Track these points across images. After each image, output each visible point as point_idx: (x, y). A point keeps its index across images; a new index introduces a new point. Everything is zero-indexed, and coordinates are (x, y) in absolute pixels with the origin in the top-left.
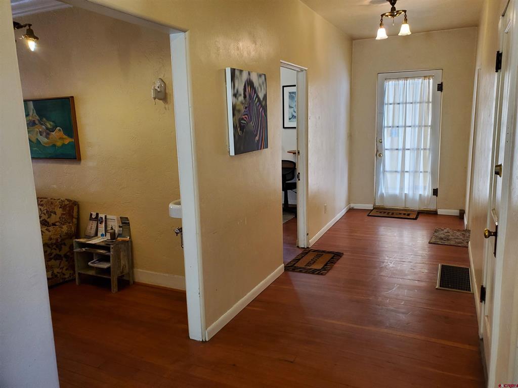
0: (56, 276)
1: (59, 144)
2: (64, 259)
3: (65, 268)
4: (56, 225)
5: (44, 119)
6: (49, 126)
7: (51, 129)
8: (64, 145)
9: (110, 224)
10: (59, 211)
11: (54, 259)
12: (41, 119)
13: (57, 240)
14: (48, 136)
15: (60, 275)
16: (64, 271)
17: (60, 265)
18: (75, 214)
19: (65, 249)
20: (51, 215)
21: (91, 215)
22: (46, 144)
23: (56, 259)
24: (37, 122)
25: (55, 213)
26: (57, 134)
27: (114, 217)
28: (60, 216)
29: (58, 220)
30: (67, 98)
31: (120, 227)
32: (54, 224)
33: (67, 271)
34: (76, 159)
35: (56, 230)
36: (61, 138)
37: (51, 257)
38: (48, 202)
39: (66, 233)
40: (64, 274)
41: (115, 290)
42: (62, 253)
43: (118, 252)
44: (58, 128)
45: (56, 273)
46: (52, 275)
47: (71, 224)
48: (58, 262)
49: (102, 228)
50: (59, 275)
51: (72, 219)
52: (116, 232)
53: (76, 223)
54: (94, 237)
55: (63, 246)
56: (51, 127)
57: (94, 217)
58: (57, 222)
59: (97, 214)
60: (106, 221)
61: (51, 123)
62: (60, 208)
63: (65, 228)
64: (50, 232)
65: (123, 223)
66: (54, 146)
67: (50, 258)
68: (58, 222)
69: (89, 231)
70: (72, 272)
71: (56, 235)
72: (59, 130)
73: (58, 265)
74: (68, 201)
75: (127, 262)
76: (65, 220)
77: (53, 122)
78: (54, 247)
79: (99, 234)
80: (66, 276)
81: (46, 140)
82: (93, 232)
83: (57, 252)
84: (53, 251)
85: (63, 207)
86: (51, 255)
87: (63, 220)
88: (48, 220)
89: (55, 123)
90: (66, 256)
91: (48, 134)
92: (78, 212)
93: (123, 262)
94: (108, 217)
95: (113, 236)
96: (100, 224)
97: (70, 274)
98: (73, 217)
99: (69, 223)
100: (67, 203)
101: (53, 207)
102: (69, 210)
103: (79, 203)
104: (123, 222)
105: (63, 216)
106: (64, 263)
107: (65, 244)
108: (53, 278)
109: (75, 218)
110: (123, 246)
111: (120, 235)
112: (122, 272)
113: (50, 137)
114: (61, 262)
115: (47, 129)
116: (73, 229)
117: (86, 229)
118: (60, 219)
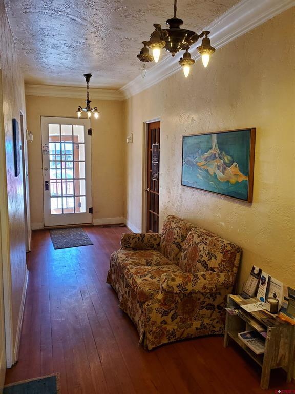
0: (205, 327)
1: (233, 180)
2: (216, 309)
3: (216, 320)
4: (214, 271)
5: (224, 153)
6: (227, 161)
7: (227, 163)
8: (237, 182)
9: (273, 289)
10: (220, 256)
11: (206, 309)
12: (221, 153)
13: (211, 289)
14: (224, 171)
15: (210, 328)
16: (214, 324)
17: (211, 316)
18: (236, 262)
19: (219, 299)
20: (211, 258)
21: (254, 268)
22: (221, 178)
23: (208, 309)
24: (217, 155)
25: (215, 258)
26: (233, 170)
27: (281, 284)
28: (220, 262)
29: (217, 265)
30: (249, 130)
31: (285, 299)
32: (212, 270)
33: (218, 324)
34: (247, 200)
35: (212, 278)
36: (235, 175)
37: (204, 305)
38: (212, 242)
39: (222, 283)
40: (214, 327)
41: (264, 386)
42: (216, 303)
43: (276, 337)
44: (235, 163)
45: (206, 324)
46: (201, 325)
47: (230, 273)
48: (210, 311)
49: (263, 290)
50: (208, 326)
51: (232, 268)
52: (280, 303)
53: (235, 272)
54: (252, 297)
55: (217, 296)
56: (228, 162)
57: (256, 272)
58: (215, 268)
59: (260, 271)
60: (269, 284)
61: (229, 158)
62: (221, 253)
63: (222, 278)
64: (205, 279)
65: (290, 296)
66: (228, 182)
67: (202, 307)
68: (217, 268)
69: (247, 288)
70: (223, 326)
71: (211, 284)
72: (236, 166)
73: (210, 315)
74: (231, 246)
75: (287, 353)
76: (224, 268)
77: (231, 156)
78: (209, 295)
79: (259, 296)
80: (216, 330)
81: (221, 175)
82: (251, 291)
83: (211, 301)
84: (207, 299)
85: (225, 253)
86: (204, 304)
87: (222, 267)
88: (208, 263)
89: (232, 158)
90: (219, 307)
91: (225, 169)
92: (241, 260)
93: (281, 352)
94: (272, 279)
95: (275, 308)
96: (262, 284)
97: (220, 328)
98: (233, 265)
99: (228, 271)
100: (229, 248)
101: (215, 250)
102: (231, 258)
103: (243, 250)
104: (291, 294)
105: (223, 263)
106: (216, 314)
107: (220, 294)
108: (202, 328)
109: (236, 267)
110: (285, 330)
111: (283, 310)
112: (279, 364)
113: (226, 172)
114: (213, 313)
115: (225, 163)
116: (231, 279)
117: (245, 283)
118: (219, 265)
